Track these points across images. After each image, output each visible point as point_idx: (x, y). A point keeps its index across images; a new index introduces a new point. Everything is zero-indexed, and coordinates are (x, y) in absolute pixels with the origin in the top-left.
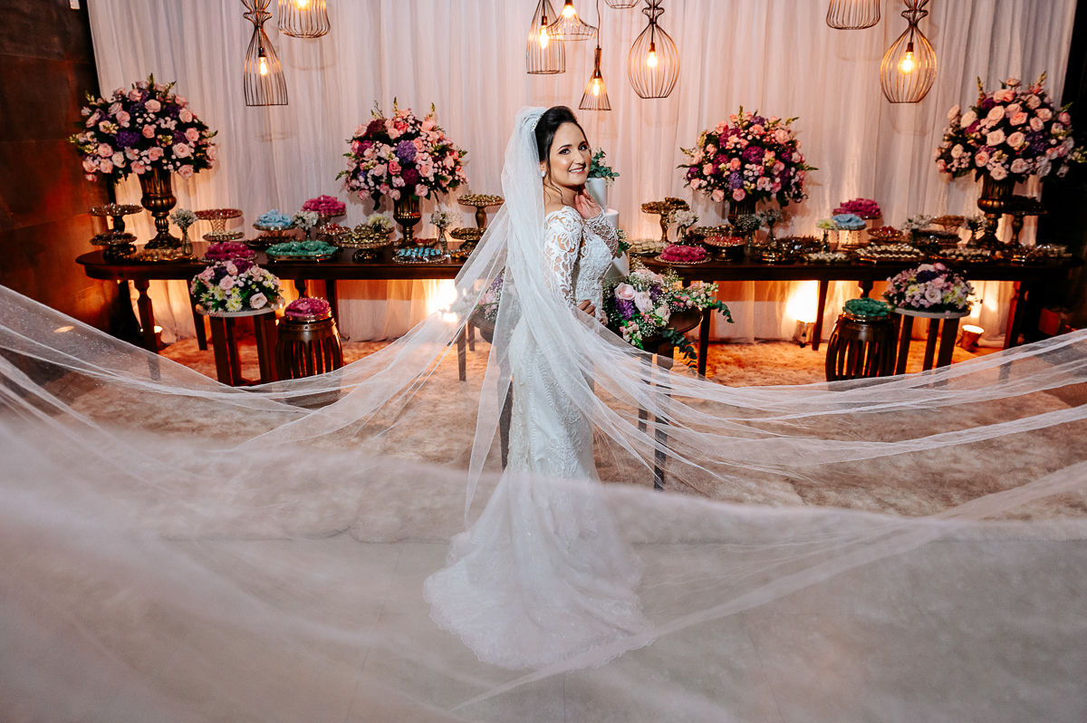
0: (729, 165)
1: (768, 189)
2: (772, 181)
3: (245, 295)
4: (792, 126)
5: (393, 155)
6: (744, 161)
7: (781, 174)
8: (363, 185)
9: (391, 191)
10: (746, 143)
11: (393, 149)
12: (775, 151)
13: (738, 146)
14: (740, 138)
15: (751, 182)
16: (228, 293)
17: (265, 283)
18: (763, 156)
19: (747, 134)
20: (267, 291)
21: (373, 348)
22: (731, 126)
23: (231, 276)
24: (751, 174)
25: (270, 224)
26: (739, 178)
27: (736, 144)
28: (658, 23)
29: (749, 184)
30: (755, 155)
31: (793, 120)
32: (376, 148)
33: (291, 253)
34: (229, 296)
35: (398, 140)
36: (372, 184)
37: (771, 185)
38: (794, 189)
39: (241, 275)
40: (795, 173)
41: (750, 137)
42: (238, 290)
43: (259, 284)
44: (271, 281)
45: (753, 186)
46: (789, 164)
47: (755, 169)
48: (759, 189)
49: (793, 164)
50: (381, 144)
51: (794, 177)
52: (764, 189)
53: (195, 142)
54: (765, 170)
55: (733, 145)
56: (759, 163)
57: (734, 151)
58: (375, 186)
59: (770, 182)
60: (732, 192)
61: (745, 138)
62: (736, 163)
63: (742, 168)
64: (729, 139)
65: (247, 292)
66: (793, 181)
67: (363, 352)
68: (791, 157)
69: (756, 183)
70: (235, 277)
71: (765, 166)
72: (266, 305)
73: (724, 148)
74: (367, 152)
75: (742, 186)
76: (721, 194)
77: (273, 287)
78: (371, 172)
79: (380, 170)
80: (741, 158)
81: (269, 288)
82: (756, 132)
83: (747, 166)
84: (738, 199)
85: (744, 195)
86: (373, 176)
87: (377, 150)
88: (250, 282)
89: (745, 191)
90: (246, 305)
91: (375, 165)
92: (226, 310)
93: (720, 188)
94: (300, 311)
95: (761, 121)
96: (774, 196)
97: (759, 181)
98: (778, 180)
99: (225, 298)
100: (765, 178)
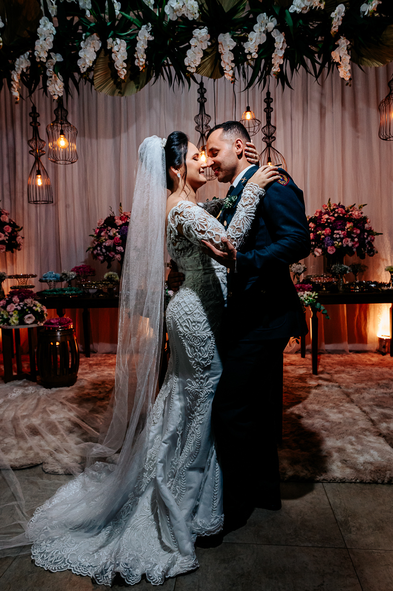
0: (324, 232)
1: (350, 244)
2: (353, 240)
3: (21, 315)
4: (364, 209)
5: (117, 234)
6: (333, 229)
7: (358, 236)
8: (99, 252)
9: (115, 255)
10: (333, 219)
11: (117, 230)
12: (353, 222)
13: (329, 221)
14: (330, 216)
15: (339, 242)
16: (11, 313)
17: (34, 308)
18: (346, 226)
19: (334, 214)
20: (35, 313)
21: (109, 357)
22: (324, 211)
23: (15, 304)
24: (338, 236)
25: (47, 279)
26: (331, 240)
27: (327, 219)
28: (272, 146)
29: (337, 243)
30: (340, 225)
31: (364, 206)
32: (107, 230)
33: (55, 293)
34: (12, 316)
35: (121, 226)
36: (104, 251)
37: (352, 243)
38: (368, 246)
39: (21, 303)
40: (368, 236)
41: (336, 215)
42: (17, 312)
43: (31, 309)
44: (39, 307)
45: (340, 244)
46: (363, 230)
47: (340, 233)
48: (345, 246)
49: (366, 231)
50: (110, 228)
51: (367, 238)
52: (347, 245)
53: (8, 233)
54: (347, 234)
55: (325, 220)
56: (343, 230)
57: (326, 224)
58: (106, 252)
59: (351, 241)
60: (327, 248)
61: (333, 216)
62: (328, 230)
63: (333, 233)
64: (323, 217)
65: (22, 313)
66: (367, 241)
67: (103, 358)
68: (364, 226)
69: (342, 243)
70: (17, 304)
71: (348, 231)
72: (35, 322)
73: (320, 223)
74: (103, 234)
75: (333, 245)
76: (320, 250)
77: (39, 310)
78: (104, 244)
79: (108, 243)
80: (330, 228)
81: (37, 311)
82: (339, 212)
83: (336, 232)
84: (331, 253)
85: (335, 250)
86: (105, 246)
87: (108, 232)
88: (25, 308)
89: (335, 247)
90: (22, 322)
91: (106, 240)
92: (9, 324)
93: (319, 247)
94: (52, 324)
95: (343, 207)
96: (355, 250)
97: (344, 240)
98: (356, 240)
99: (9, 317)
100: (347, 239)
